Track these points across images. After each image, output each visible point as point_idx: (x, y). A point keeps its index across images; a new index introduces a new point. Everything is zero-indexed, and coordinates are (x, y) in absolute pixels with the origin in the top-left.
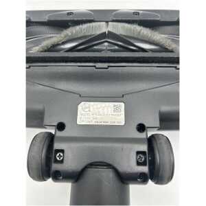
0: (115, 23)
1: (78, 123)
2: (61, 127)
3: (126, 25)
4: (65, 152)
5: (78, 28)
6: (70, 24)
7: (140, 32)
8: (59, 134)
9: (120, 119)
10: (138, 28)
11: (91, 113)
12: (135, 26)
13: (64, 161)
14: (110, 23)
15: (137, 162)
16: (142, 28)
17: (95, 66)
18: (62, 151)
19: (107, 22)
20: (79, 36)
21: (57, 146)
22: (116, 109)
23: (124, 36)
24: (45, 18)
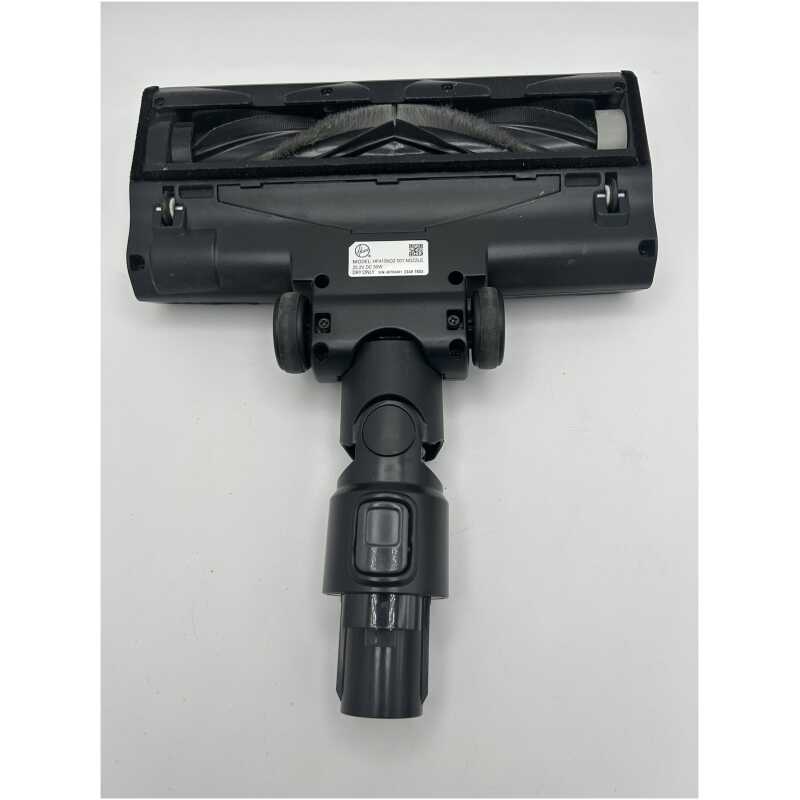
0: (409, 106)
1: (351, 274)
2: (322, 281)
3: (429, 108)
4: (332, 317)
5: (343, 116)
6: (325, 110)
7: (452, 121)
8: (318, 291)
9: (421, 266)
10: (448, 113)
11: (371, 259)
12: (443, 108)
13: (332, 329)
14: (400, 106)
15: (448, 324)
16: (456, 112)
17: (375, 180)
18: (328, 316)
19: (395, 104)
20: (345, 130)
21: (317, 309)
22: (414, 251)
23: (427, 128)
24: (282, 100)
